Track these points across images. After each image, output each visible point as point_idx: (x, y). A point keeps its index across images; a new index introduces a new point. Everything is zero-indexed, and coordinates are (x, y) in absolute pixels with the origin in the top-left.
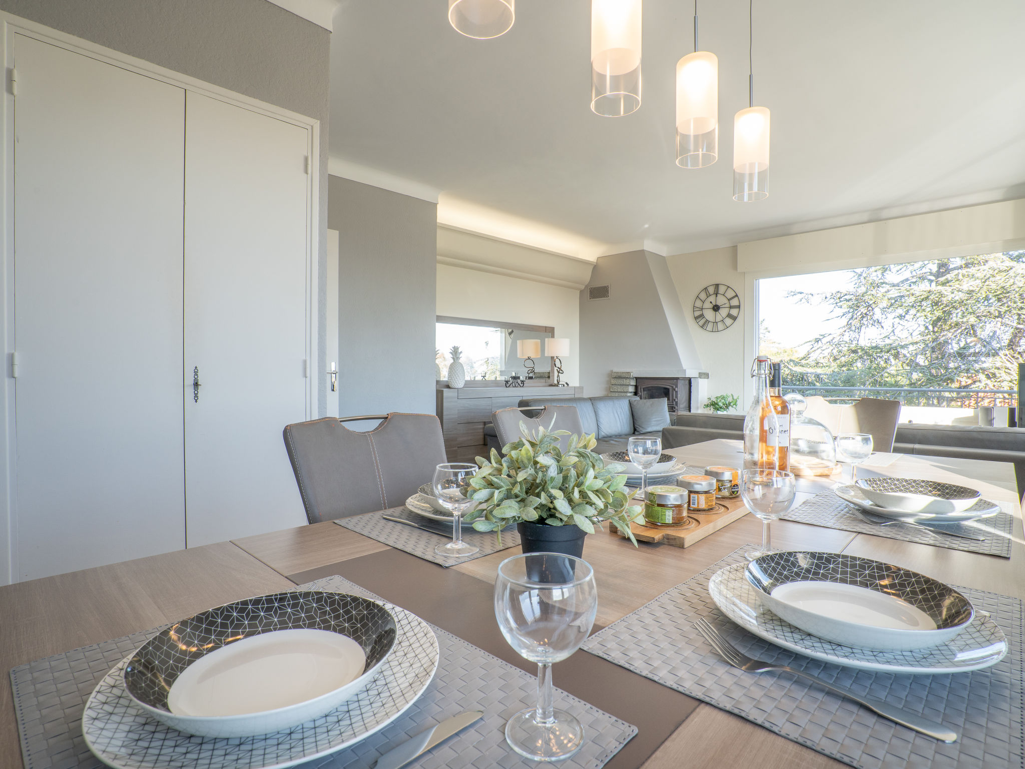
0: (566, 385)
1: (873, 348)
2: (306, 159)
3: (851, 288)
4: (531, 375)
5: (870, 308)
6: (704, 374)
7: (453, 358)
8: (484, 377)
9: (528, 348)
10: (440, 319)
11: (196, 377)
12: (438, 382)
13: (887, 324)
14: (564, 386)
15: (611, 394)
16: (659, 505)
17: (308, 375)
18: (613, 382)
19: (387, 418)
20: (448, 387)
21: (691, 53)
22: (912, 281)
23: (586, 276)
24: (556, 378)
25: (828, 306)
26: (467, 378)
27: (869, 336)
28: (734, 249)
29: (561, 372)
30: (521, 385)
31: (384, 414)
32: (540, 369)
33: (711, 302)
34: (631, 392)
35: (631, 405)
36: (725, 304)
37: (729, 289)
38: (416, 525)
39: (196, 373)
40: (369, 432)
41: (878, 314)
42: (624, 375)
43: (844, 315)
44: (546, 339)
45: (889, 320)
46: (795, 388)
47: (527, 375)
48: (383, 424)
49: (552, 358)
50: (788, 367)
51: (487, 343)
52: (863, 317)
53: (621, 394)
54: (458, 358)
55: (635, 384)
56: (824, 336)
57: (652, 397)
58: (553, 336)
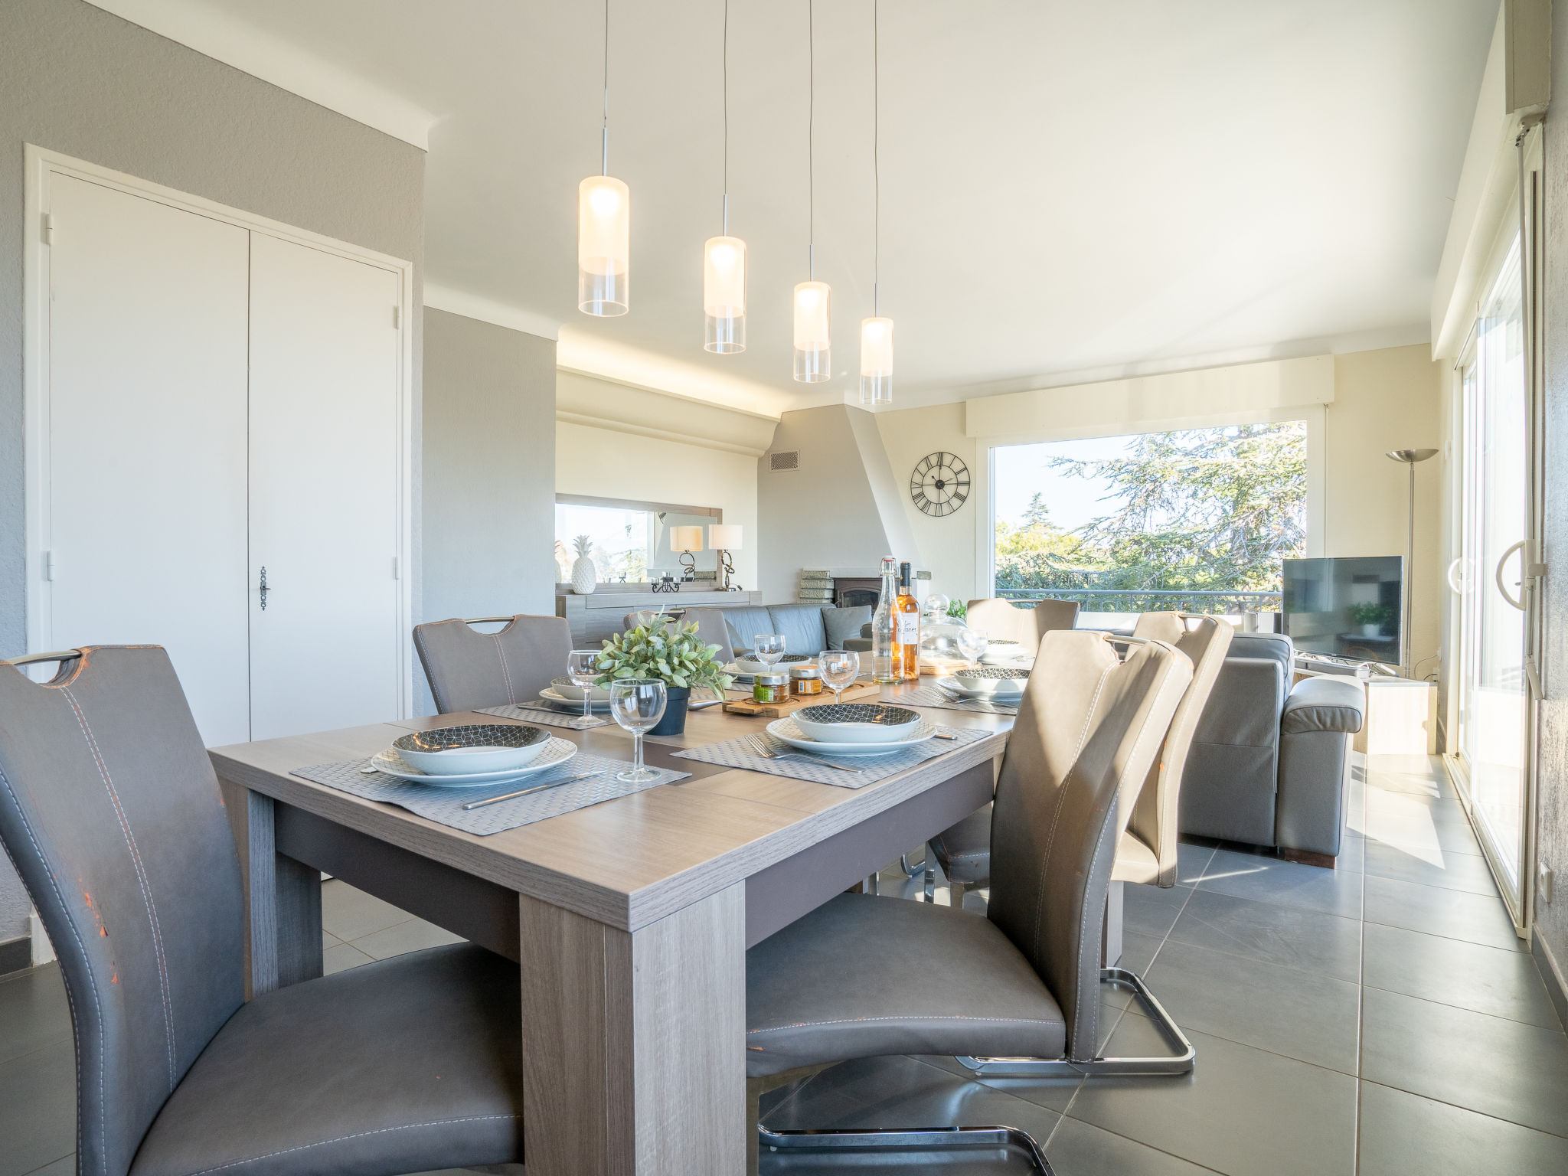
0: (737, 589)
1: (1160, 537)
2: (396, 310)
3: (1131, 455)
4: (691, 575)
5: (1157, 484)
6: (924, 573)
7: (579, 553)
8: (623, 578)
9: (686, 537)
10: (561, 497)
11: (263, 579)
12: (558, 586)
13: (1180, 504)
14: (735, 590)
15: (799, 603)
16: (763, 686)
17: (399, 576)
18: (804, 584)
19: (513, 620)
20: (572, 592)
21: (804, 281)
22: (1209, 447)
23: (767, 438)
24: (724, 580)
25: (1103, 481)
26: (600, 581)
27: (1157, 522)
28: (962, 406)
29: (731, 571)
30: (676, 589)
31: (510, 616)
32: (703, 567)
33: (933, 477)
34: (828, 599)
35: (823, 614)
36: (951, 479)
37: (956, 459)
38: (550, 710)
39: (263, 575)
40: (494, 634)
41: (1168, 493)
42: (819, 575)
43: (1125, 492)
44: (710, 526)
45: (1181, 501)
46: (1057, 592)
47: (684, 576)
48: (509, 627)
49: (719, 551)
50: (1047, 564)
51: (629, 528)
52: (1147, 496)
53: (813, 601)
54: (586, 553)
55: (833, 588)
56: (1100, 521)
57: (855, 604)
58: (720, 522)
